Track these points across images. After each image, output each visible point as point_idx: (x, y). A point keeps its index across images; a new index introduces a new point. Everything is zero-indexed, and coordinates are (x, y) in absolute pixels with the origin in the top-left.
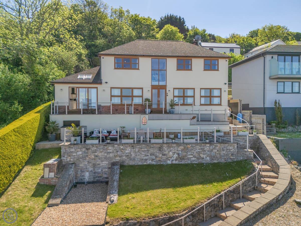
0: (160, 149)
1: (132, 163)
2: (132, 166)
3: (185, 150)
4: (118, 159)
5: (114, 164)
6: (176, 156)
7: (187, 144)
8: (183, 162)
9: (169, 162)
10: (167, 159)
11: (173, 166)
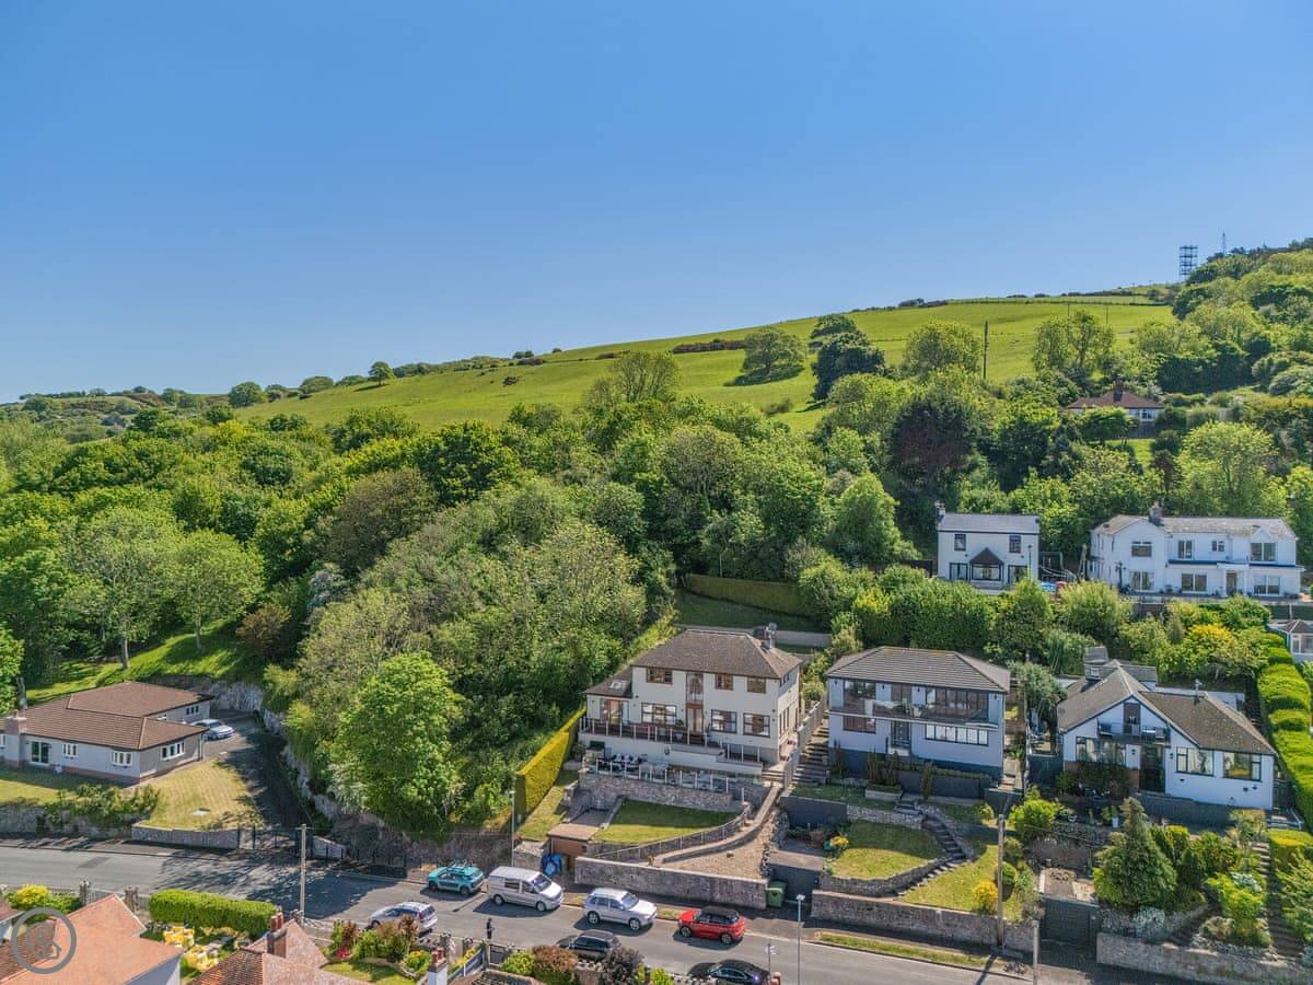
0: (660, 789)
1: (636, 798)
2: (635, 801)
3: (682, 793)
4: (624, 793)
5: (619, 797)
6: (673, 798)
7: (685, 788)
8: (680, 805)
9: (668, 803)
10: (667, 800)
11: (670, 807)
